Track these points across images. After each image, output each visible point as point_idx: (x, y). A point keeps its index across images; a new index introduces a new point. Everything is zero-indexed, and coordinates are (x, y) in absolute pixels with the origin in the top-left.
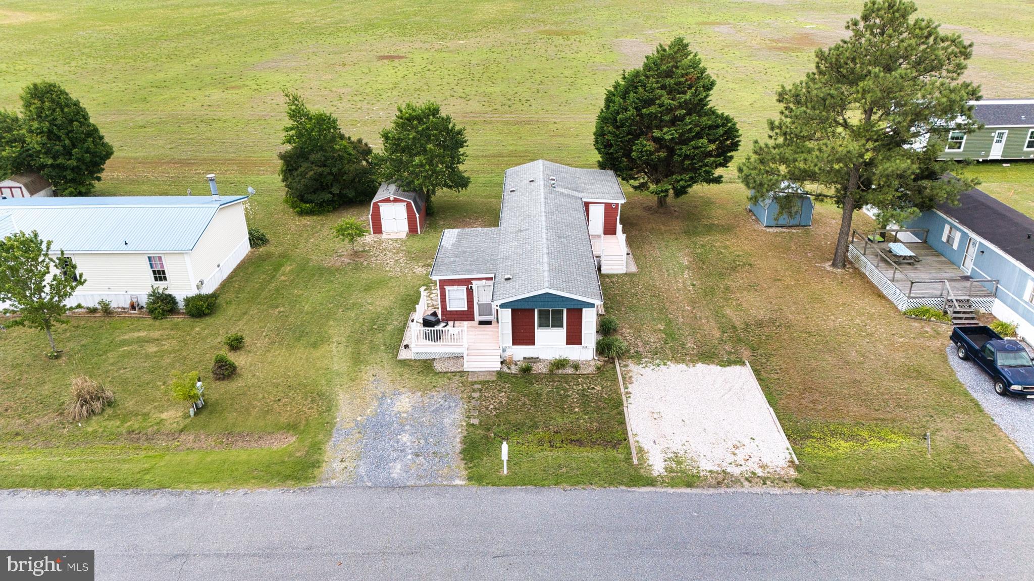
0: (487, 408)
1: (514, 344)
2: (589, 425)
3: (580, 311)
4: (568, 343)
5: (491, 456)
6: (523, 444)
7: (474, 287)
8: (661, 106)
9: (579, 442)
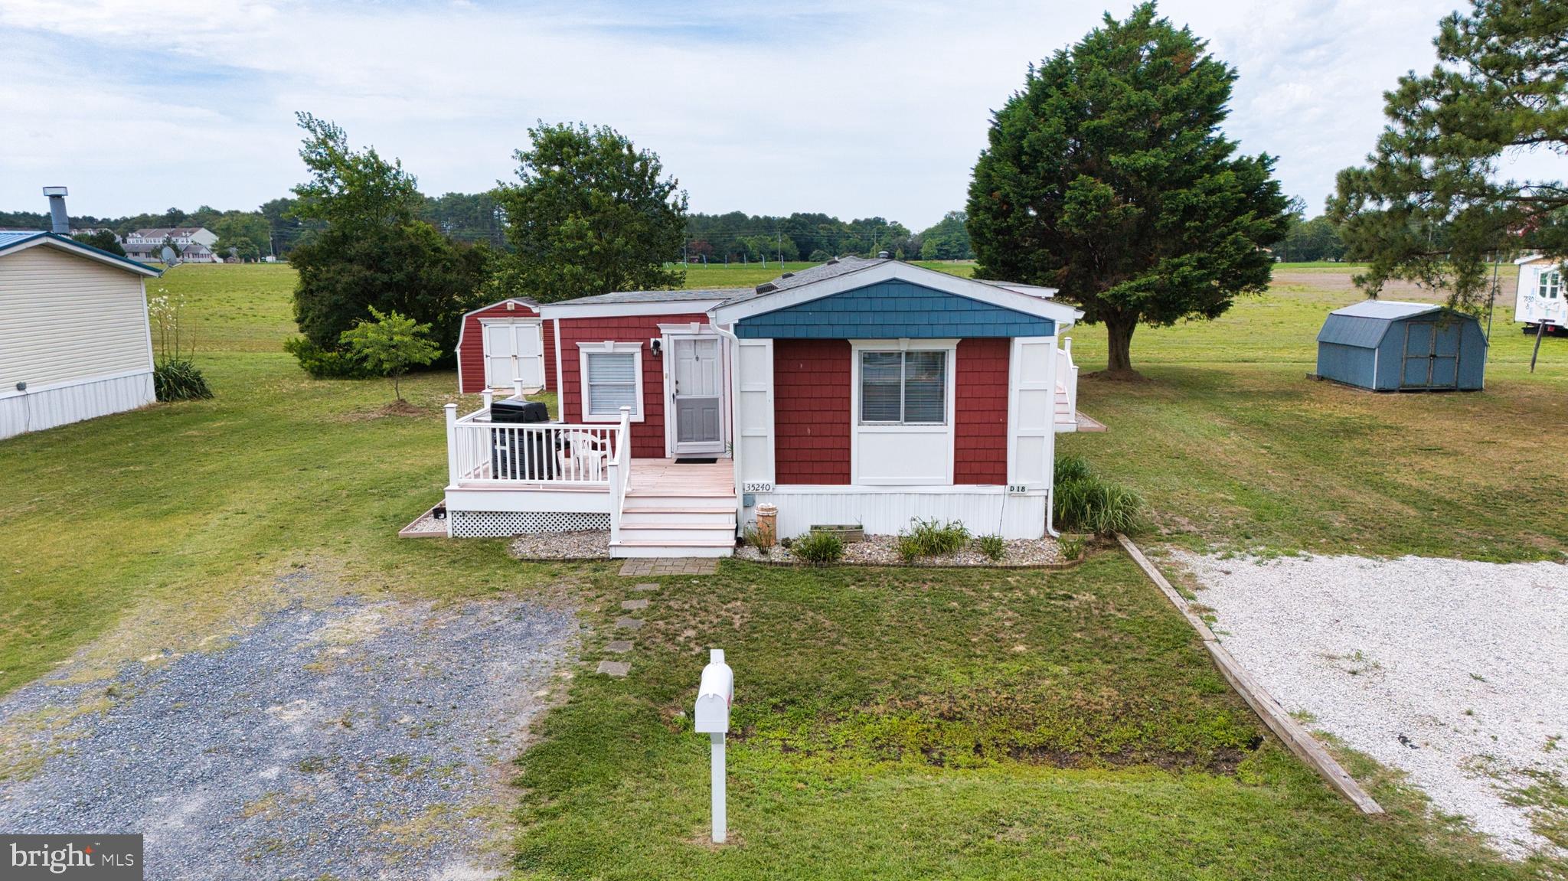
0: (671, 637)
1: (780, 479)
2: (1079, 694)
3: (1001, 347)
4: (959, 478)
5: (661, 778)
6: (809, 754)
7: (666, 344)
8: (1123, 110)
9: (1048, 752)
